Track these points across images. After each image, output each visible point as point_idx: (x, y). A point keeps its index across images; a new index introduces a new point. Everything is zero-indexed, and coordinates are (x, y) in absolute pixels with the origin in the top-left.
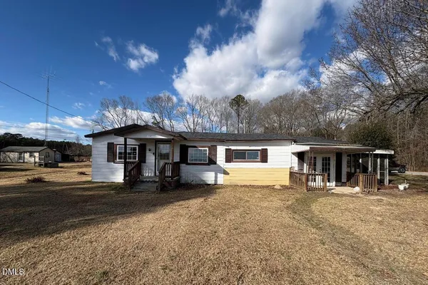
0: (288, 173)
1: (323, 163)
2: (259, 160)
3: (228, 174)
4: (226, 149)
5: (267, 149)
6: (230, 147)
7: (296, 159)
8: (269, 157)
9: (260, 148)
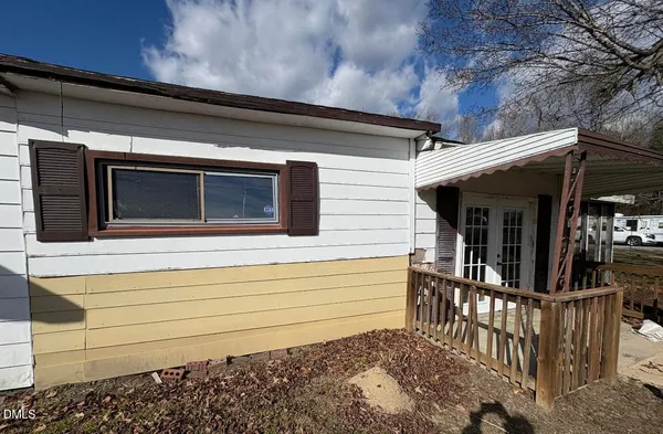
0: (405, 277)
1: (505, 230)
2: (275, 221)
3: (71, 313)
4: (37, 148)
5: (312, 167)
6: (75, 137)
7: (429, 216)
8: (324, 207)
9: (279, 157)
